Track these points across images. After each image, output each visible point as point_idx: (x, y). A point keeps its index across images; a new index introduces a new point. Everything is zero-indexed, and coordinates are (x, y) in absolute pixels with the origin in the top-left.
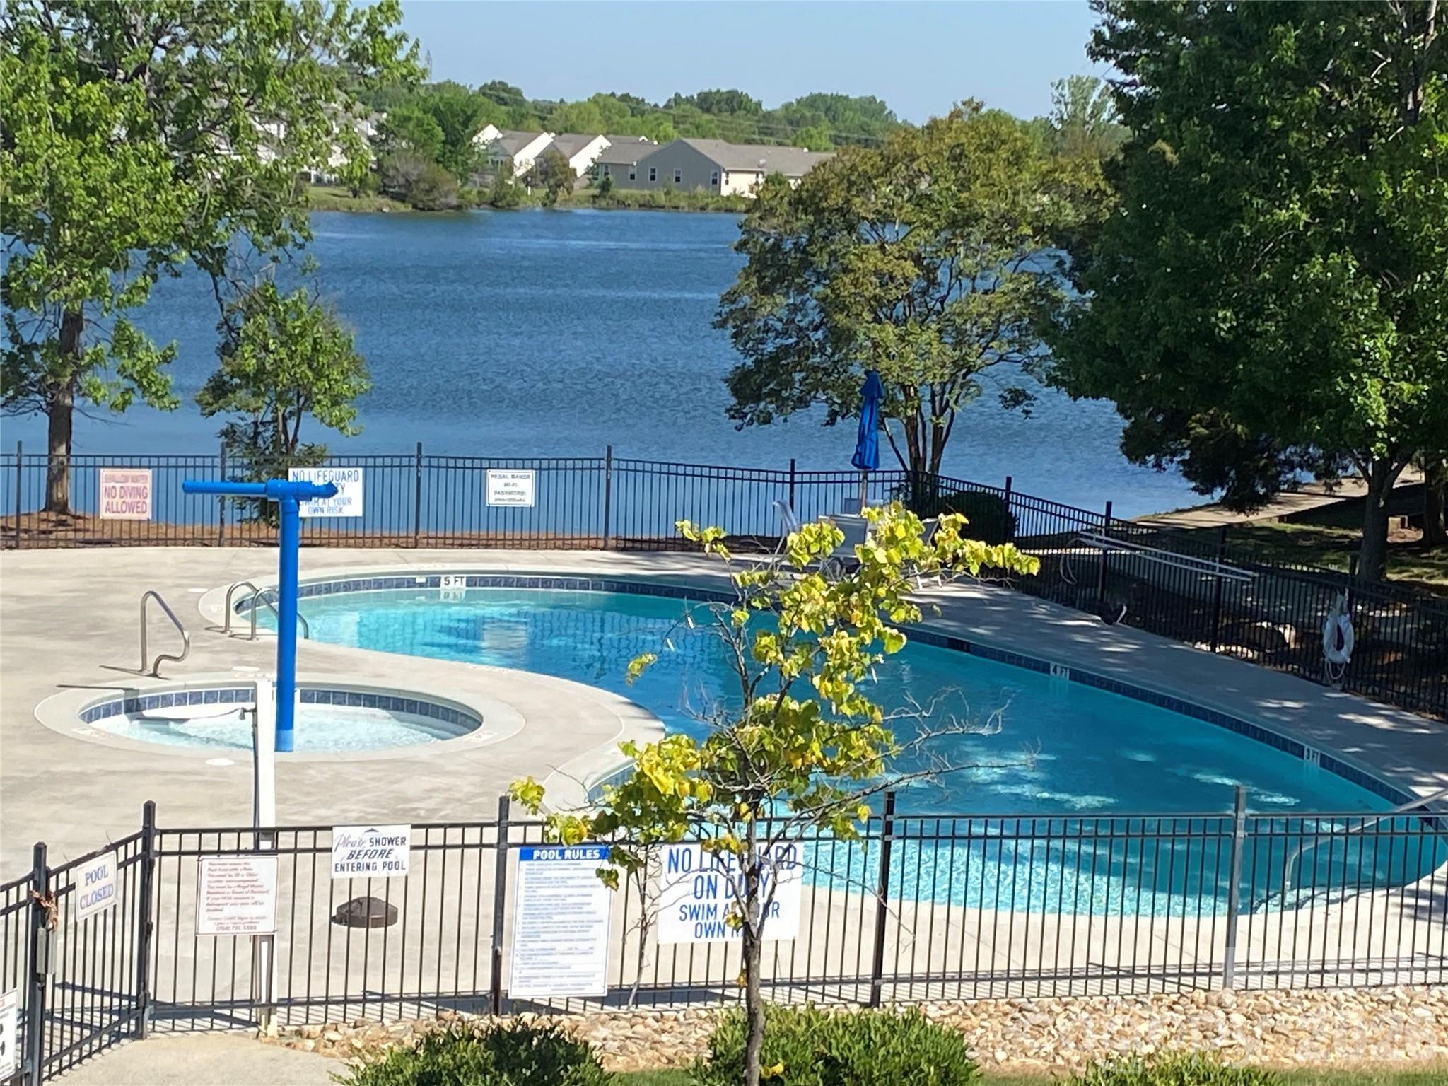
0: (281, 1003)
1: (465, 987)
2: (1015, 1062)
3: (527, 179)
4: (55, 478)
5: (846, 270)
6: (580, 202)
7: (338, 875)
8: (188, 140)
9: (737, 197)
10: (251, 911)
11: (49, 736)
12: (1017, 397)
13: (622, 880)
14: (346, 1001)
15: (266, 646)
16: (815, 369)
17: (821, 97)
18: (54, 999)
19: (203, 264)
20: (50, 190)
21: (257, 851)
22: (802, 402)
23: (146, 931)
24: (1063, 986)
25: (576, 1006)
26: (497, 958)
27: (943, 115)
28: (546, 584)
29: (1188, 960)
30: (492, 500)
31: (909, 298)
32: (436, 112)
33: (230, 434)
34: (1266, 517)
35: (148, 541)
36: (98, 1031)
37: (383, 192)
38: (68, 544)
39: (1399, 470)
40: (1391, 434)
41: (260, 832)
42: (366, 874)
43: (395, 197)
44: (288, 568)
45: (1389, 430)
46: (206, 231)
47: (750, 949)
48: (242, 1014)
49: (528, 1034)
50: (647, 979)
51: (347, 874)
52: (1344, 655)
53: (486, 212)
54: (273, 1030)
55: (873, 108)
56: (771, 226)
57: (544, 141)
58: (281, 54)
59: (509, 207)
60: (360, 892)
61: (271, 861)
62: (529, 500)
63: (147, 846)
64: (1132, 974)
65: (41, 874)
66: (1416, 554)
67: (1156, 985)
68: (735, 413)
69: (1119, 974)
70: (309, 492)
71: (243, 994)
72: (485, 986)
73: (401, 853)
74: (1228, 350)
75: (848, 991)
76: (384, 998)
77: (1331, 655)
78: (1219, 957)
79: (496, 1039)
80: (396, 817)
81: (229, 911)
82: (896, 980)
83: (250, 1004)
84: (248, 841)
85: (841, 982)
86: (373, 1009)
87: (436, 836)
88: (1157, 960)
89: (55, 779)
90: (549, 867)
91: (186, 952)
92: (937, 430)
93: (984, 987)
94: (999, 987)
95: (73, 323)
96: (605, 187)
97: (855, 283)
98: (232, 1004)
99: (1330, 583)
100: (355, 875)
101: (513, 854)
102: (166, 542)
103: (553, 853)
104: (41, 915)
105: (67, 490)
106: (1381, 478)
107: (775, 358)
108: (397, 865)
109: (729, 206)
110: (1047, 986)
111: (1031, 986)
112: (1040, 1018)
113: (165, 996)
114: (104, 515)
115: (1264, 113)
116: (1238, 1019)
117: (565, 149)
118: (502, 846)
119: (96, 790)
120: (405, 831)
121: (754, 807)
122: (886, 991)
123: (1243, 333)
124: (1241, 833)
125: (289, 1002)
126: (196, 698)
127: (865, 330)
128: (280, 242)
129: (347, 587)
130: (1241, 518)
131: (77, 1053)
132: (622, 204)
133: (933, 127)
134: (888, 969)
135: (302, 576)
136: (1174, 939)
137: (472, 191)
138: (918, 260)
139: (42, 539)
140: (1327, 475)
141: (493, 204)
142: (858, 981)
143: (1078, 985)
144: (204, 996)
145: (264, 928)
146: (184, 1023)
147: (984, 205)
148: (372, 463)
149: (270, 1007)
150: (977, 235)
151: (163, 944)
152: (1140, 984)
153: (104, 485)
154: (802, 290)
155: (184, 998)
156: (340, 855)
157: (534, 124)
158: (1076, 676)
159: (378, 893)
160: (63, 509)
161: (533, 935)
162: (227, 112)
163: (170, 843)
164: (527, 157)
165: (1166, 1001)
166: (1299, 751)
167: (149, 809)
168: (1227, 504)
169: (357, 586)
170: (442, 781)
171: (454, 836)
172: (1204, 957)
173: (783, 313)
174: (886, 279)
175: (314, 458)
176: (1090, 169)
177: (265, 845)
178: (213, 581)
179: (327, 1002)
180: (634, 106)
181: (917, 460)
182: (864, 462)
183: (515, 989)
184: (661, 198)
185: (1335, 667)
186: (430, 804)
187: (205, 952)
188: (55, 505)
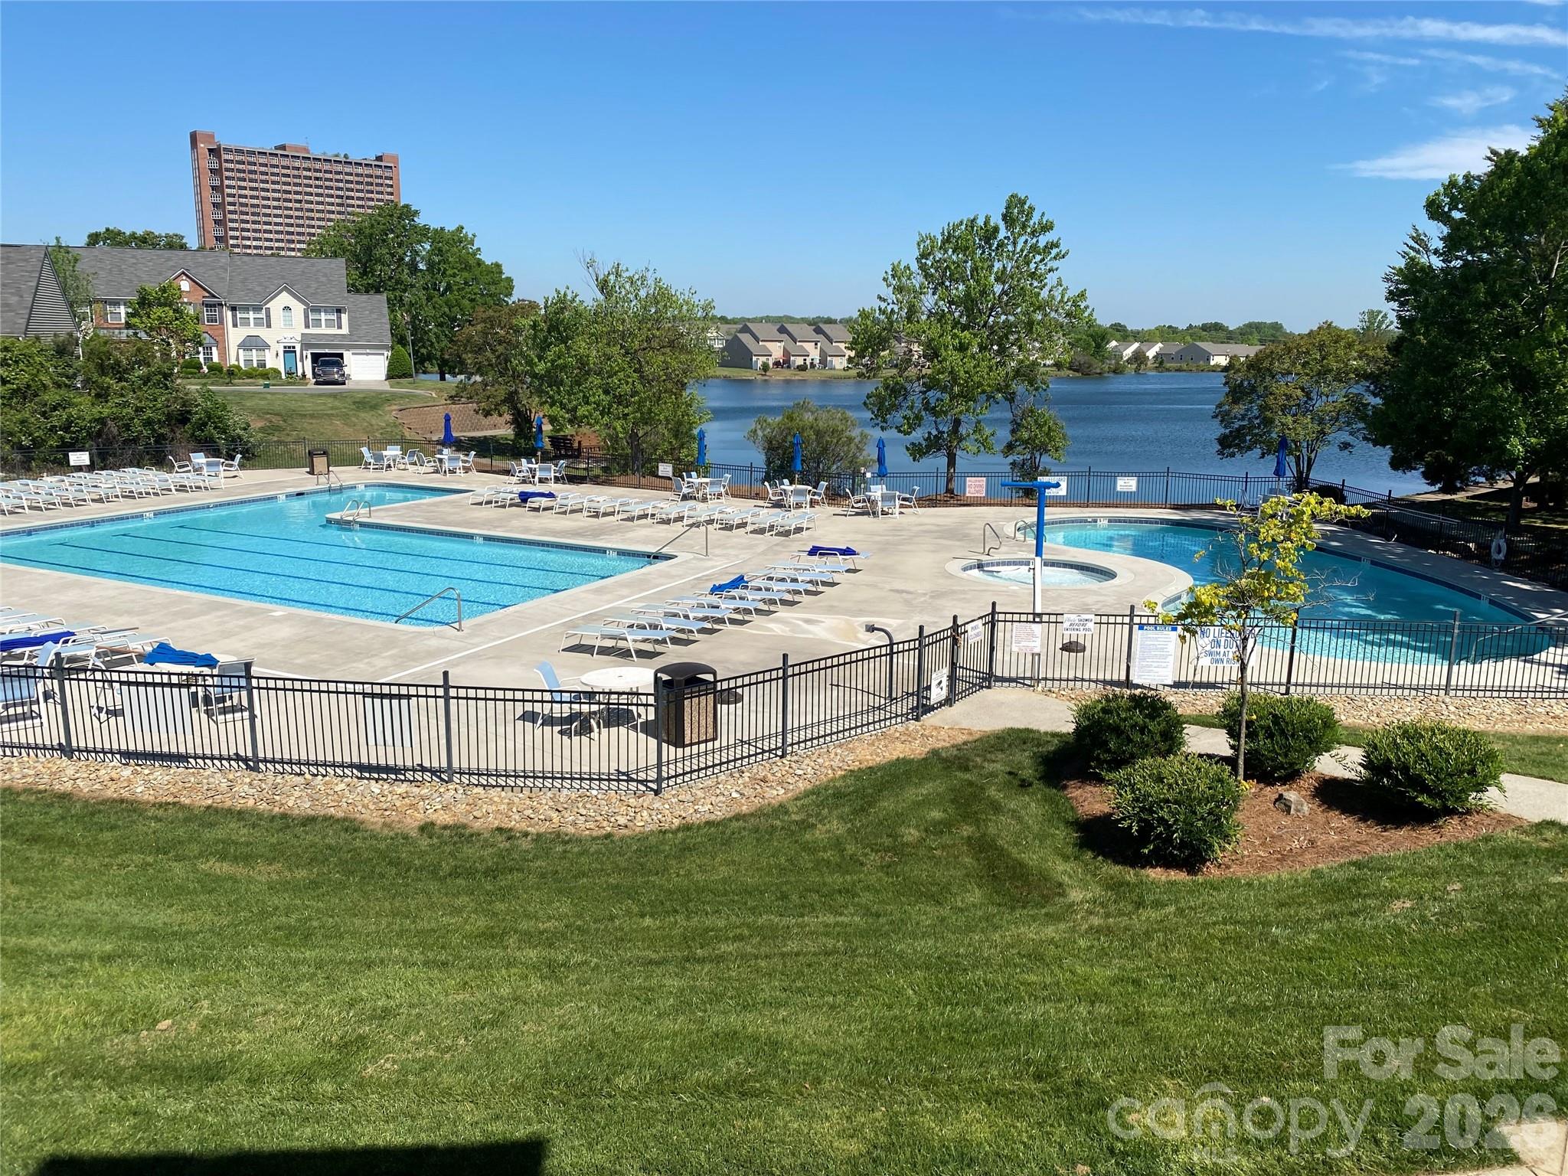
0: (1043, 679)
1: (1115, 678)
2: (1350, 721)
3: (1129, 361)
4: (949, 480)
5: (1271, 394)
6: (1150, 370)
7: (1065, 632)
8: (1002, 351)
9: (1217, 365)
10: (1032, 644)
11: (951, 576)
12: (1345, 446)
13: (1188, 638)
14: (1068, 680)
15: (1031, 545)
16: (1256, 435)
17: (1255, 324)
18: (960, 672)
19: (1006, 399)
20: (951, 373)
21: (1034, 622)
22: (1250, 448)
23: (992, 649)
24: (1371, 691)
25: (1160, 688)
26: (1128, 668)
27: (1315, 328)
28: (1141, 522)
29: (1429, 683)
30: (1119, 489)
31: (1298, 405)
32: (1092, 336)
33: (1014, 464)
34: (1460, 497)
35: (984, 505)
36: (975, 685)
37: (1070, 368)
38: (954, 505)
39: (1528, 477)
40: (1525, 460)
41: (1035, 615)
42: (1076, 632)
43: (1074, 370)
44: (1040, 515)
45: (1525, 459)
46: (1007, 386)
47: (1243, 668)
48: (1028, 682)
49: (1146, 697)
50: (1198, 679)
51: (1069, 632)
52: (1501, 556)
53: (1112, 375)
54: (1040, 689)
55: (1276, 327)
56: (1239, 377)
57: (1136, 345)
58: (1039, 317)
59: (1121, 373)
60: (1074, 639)
61: (1040, 625)
62: (1134, 489)
63: (993, 618)
64: (1403, 688)
65: (955, 626)
66: (1534, 513)
67: (1414, 693)
68: (1220, 452)
69: (1397, 687)
70: (1049, 486)
71: (1028, 675)
72: (1123, 677)
73: (1090, 625)
74: (1448, 426)
75: (1276, 688)
76: (1083, 680)
77: (1495, 556)
78: (1444, 682)
79: (1132, 698)
80: (1088, 611)
81: (1023, 644)
82: (1296, 685)
83: (1031, 679)
84: (1031, 618)
85: (1273, 684)
86: (1079, 684)
87: (1104, 619)
88: (1415, 682)
89: (953, 592)
90: (1150, 633)
91: (1007, 658)
92: (1309, 459)
93: (1335, 690)
94: (1342, 690)
95: (957, 423)
96: (1161, 363)
97: (1275, 399)
98: (1024, 678)
99: (1495, 527)
100: (1072, 632)
101: (1136, 627)
102: (990, 505)
103: (1152, 628)
104: (955, 642)
105: (954, 485)
106: (1520, 480)
107: (1238, 430)
108: (1089, 630)
109: (1215, 369)
110: (1364, 691)
111: (1357, 690)
112: (1360, 704)
113: (999, 674)
114: (968, 495)
115: (1469, 321)
116: (1452, 708)
117: (1144, 348)
118: (1131, 625)
119: (968, 596)
120: (1092, 617)
121: (1246, 612)
122: (1292, 689)
123: (1455, 418)
124: (1456, 631)
125: (1046, 679)
126: (1004, 564)
127: (1279, 419)
128: (1036, 389)
129: (1060, 522)
130: (1448, 497)
131: (967, 693)
132: (1168, 370)
133: (1311, 334)
134: (1293, 680)
135: (1046, 518)
136: (1423, 674)
137: (1106, 367)
138: (1303, 389)
139: (946, 504)
140: (1491, 479)
141: (1114, 372)
142: (1280, 684)
143: (1378, 691)
144: (1014, 675)
145: (1037, 651)
146: (1007, 684)
147: (1335, 366)
148: (1071, 476)
149: (1039, 680)
150: (1330, 378)
151: (998, 655)
152: (1406, 692)
153: (968, 483)
154: (1251, 402)
155: (1006, 675)
156: (1066, 625)
157: (1131, 339)
158: (1373, 563)
159: (1081, 641)
160: (952, 493)
161: (1143, 659)
162: (1017, 340)
163: (1001, 617)
164: (1128, 353)
165: (1418, 699)
166: (1479, 597)
167: (994, 604)
168: (1442, 491)
169: (1064, 522)
170: (1101, 598)
171: (1112, 620)
172: (1436, 682)
173: (1242, 412)
174: (1289, 397)
175: (1046, 473)
176: (1381, 348)
177: (1037, 620)
178: (1008, 520)
179: (1060, 680)
180: (1173, 330)
181: (1300, 472)
182: (1279, 472)
183: (1135, 679)
184: (1185, 367)
185: (1496, 561)
186: (1097, 607)
187: (1014, 658)
188: (949, 491)
